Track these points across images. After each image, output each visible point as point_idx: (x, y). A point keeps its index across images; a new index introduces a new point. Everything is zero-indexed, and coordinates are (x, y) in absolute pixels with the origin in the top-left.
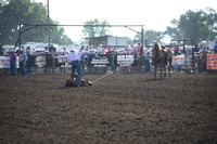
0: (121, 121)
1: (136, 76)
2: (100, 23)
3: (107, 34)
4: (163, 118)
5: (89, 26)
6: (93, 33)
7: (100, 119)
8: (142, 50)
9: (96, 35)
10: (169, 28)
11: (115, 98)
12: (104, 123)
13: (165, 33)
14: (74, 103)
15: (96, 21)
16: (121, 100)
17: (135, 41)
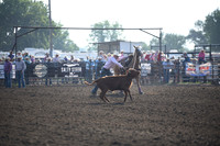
0: (135, 141)
1: (153, 88)
2: (111, 26)
3: (119, 38)
4: (186, 138)
5: (98, 29)
6: (103, 37)
7: (110, 139)
9: (106, 40)
10: (192, 31)
11: (129, 114)
13: (189, 37)
14: (80, 119)
15: (107, 23)
16: (135, 116)
17: (152, 47)
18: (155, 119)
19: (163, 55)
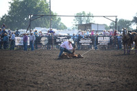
0: (100, 84)
1: (111, 52)
2: (86, 15)
3: (91, 22)
4: (131, 82)
5: (79, 16)
6: (81, 21)
7: (85, 82)
8: (115, 33)
9: (83, 23)
10: (135, 18)
11: (97, 68)
12: (88, 85)
13: (133, 21)
14: (68, 70)
15: (84, 13)
16: (101, 69)
17: (111, 27)
18: (113, 70)
19: (117, 32)
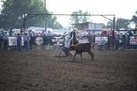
0: (97, 85)
1: (108, 52)
2: (83, 13)
3: (88, 21)
4: (130, 83)
5: (75, 15)
6: (78, 20)
7: (82, 84)
8: (113, 33)
9: (80, 22)
10: (134, 17)
11: (94, 69)
12: (85, 86)
13: (132, 20)
14: (64, 71)
15: (80, 11)
16: (98, 70)
17: (108, 27)
18: (111, 71)
19: (116, 32)
